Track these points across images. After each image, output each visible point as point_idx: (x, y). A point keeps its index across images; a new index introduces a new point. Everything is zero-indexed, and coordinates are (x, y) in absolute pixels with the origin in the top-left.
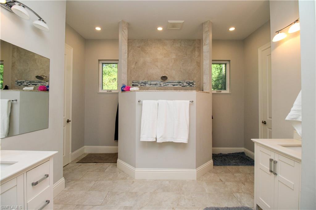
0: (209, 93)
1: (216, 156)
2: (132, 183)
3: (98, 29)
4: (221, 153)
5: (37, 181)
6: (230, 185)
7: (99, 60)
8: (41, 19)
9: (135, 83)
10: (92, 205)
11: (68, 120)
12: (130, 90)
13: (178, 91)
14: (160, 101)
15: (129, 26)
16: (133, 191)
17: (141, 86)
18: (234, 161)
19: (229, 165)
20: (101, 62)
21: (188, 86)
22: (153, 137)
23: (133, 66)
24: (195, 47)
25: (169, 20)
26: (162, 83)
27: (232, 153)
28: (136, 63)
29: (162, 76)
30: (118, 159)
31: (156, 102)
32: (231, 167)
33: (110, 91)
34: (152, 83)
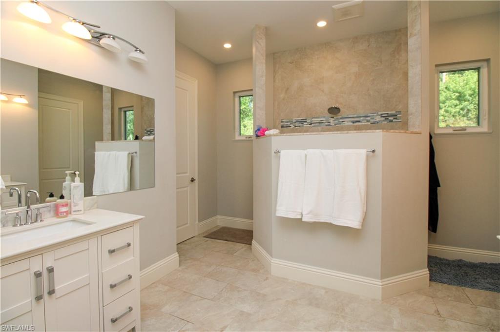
0: (420, 133)
1: (446, 264)
2: (264, 280)
3: (228, 46)
4: (461, 260)
5: (115, 248)
6: (457, 327)
7: (235, 93)
8: (137, 48)
9: (286, 122)
10: (201, 297)
11: (193, 178)
12: (264, 135)
13: (346, 132)
14: (310, 151)
15: (267, 32)
16: (261, 292)
17: (295, 126)
18: (489, 280)
19: (472, 286)
20: (237, 95)
21: (383, 123)
22: (295, 212)
23: (282, 96)
24: (401, 44)
25: (333, 5)
26: (331, 120)
27: (491, 264)
28: (288, 89)
29: (330, 106)
30: (253, 240)
31: (302, 152)
32: (476, 291)
33: (249, 138)
34: (315, 120)
